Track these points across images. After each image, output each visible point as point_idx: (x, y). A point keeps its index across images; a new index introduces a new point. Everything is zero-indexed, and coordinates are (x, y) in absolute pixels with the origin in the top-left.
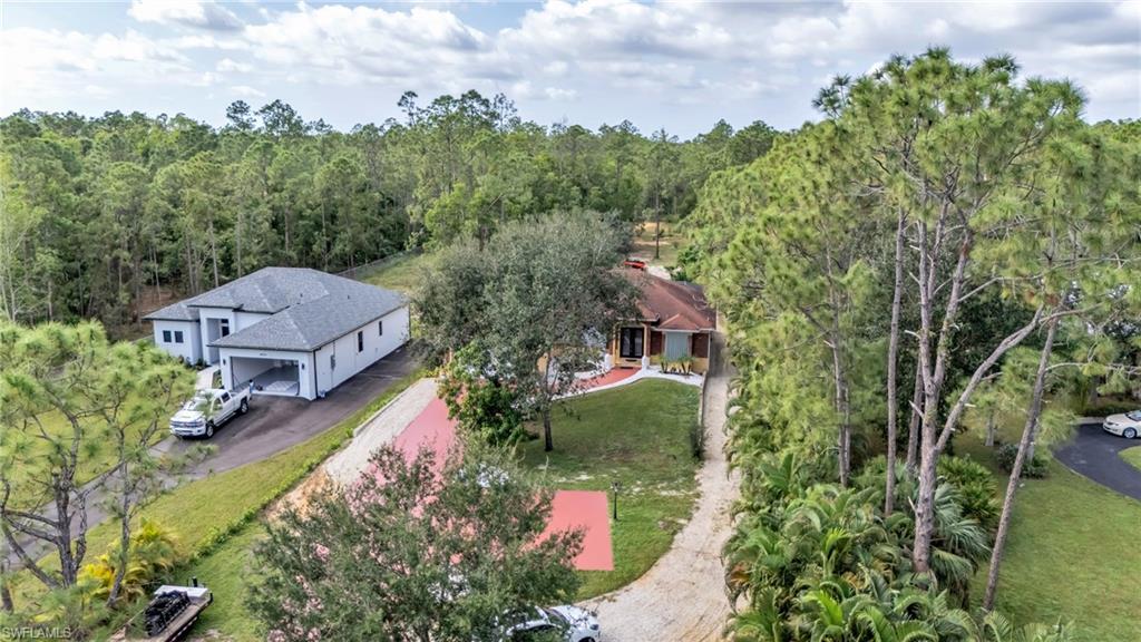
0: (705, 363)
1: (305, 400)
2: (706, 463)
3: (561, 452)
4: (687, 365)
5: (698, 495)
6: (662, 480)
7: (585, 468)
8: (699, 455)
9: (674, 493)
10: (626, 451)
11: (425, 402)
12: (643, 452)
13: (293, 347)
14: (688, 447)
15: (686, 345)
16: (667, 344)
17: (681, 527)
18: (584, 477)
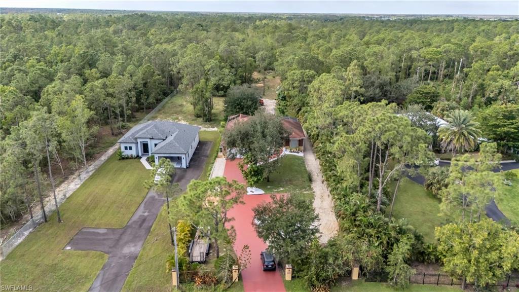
0: (302, 148)
1: (184, 168)
2: (313, 182)
3: (272, 182)
4: (298, 149)
5: (314, 192)
6: (303, 188)
7: (281, 186)
8: (310, 180)
9: (307, 192)
10: (290, 180)
11: (223, 167)
12: (295, 180)
13: (180, 153)
14: (308, 178)
15: (297, 143)
16: (291, 143)
17: (313, 202)
18: (282, 189)
